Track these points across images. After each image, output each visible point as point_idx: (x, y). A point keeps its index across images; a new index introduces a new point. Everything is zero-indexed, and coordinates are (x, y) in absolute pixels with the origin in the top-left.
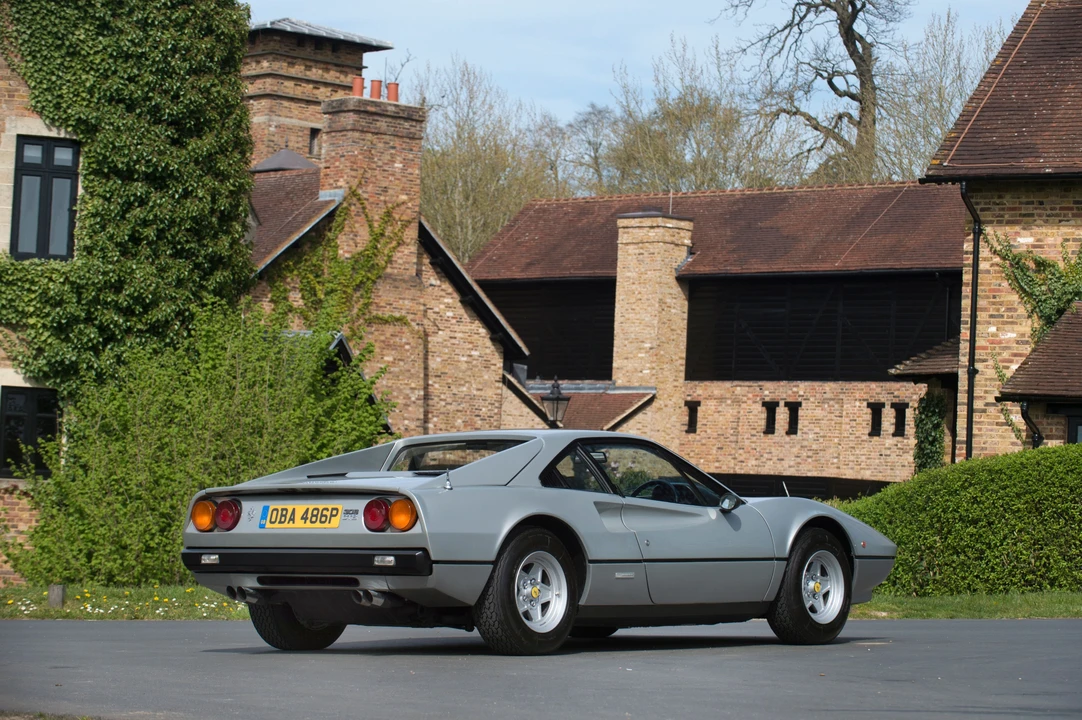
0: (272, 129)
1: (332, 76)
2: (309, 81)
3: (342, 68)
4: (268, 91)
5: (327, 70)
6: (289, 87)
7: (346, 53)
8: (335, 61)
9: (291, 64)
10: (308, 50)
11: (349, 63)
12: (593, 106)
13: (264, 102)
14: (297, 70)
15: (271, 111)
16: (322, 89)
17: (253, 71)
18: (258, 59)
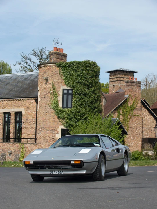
0: (119, 86)
1: (129, 77)
2: (125, 78)
3: (130, 75)
5: (128, 76)
6: (122, 79)
7: (131, 73)
9: (122, 75)
10: (125, 73)
11: (132, 75)
13: (118, 81)
14: (123, 76)
15: (119, 83)
16: (128, 79)
17: (116, 77)
18: (117, 75)
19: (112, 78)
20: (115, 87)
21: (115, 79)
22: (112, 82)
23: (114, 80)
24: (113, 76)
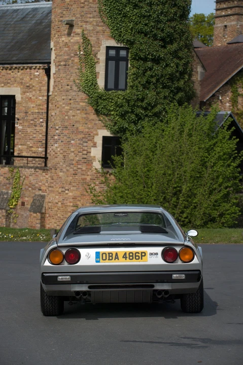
0: (238, 26)
4: (237, 13)
13: (235, 17)
15: (238, 20)
17: (231, 5)
18: (233, 1)
19: (221, 7)
20: (228, 29)
21: (229, 12)
22: (221, 17)
23: (226, 14)
24: (225, 4)
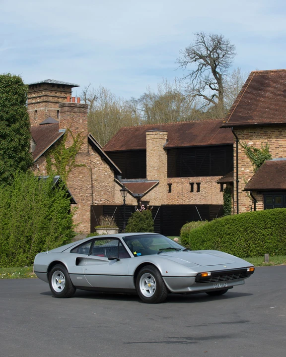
0: (46, 111)
1: (63, 95)
2: (56, 97)
3: (65, 92)
4: (45, 100)
5: (61, 93)
6: (51, 99)
7: (66, 88)
8: (64, 91)
9: (51, 92)
10: (56, 88)
11: (68, 91)
12: (145, 94)
13: (44, 103)
14: (53, 94)
15: (46, 106)
16: (60, 99)
17: (40, 94)
18: (41, 91)
19: (32, 96)
20: (38, 113)
21: (39, 100)
22: (32, 104)
23: (36, 102)
24: (35, 94)
